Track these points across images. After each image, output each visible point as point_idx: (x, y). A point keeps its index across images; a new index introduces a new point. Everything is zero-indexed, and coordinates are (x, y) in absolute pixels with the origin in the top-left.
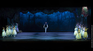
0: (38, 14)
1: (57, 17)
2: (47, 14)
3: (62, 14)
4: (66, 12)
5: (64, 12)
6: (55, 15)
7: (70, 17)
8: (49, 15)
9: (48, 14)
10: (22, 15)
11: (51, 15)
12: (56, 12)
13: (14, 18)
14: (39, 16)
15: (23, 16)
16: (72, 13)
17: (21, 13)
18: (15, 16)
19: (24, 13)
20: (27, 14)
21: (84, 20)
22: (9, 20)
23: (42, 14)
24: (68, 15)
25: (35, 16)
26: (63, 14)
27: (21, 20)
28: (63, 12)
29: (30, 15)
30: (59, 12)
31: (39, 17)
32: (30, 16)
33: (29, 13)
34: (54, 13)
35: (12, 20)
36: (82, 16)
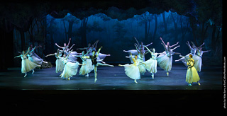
0: (93, 19)
1: (144, 25)
2: (117, 20)
3: (158, 18)
4: (167, 14)
5: (162, 12)
6: (139, 21)
7: (179, 26)
8: (122, 22)
9: (120, 20)
10: (52, 22)
11: (129, 20)
12: (140, 13)
13: (30, 30)
14: (96, 24)
15: (55, 24)
16: (183, 17)
17: (49, 17)
19: (56, 17)
20: (66, 19)
21: (216, 36)
22: (16, 36)
23: (105, 20)
24: (174, 20)
25: (85, 23)
26: (160, 18)
27: (48, 35)
28: (159, 14)
29: (71, 23)
30: (147, 13)
31: (96, 28)
32: (73, 25)
33: (70, 17)
34: (135, 16)
35: (26, 35)
36: (209, 24)
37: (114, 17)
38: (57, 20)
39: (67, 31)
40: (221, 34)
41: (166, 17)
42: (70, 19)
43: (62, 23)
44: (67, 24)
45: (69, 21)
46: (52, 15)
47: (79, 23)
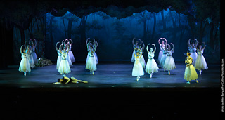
0: (92, 17)
1: (143, 23)
2: (116, 18)
3: (157, 16)
4: (166, 12)
5: (161, 10)
6: (138, 19)
7: (177, 24)
8: (121, 20)
9: (119, 18)
10: (52, 18)
11: (128, 18)
12: (138, 12)
13: (30, 28)
14: (95, 22)
15: (55, 22)
16: (182, 15)
17: (49, 15)
19: (56, 15)
20: (65, 17)
21: (214, 34)
22: (17, 34)
23: (104, 18)
24: (172, 18)
25: (84, 22)
26: (159, 16)
27: (47, 33)
28: (158, 12)
29: (71, 21)
30: (146, 11)
31: (95, 26)
32: (73, 24)
33: (69, 15)
34: (134, 14)
35: (26, 32)
36: (207, 22)
38: (57, 18)
39: (67, 29)
40: (219, 32)
41: (165, 15)
42: (71, 17)
43: (62, 21)
44: (67, 22)
45: (68, 19)
46: (52, 14)
47: (78, 22)
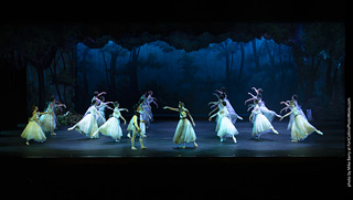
0: (148, 50)
1: (224, 59)
2: (183, 51)
3: (246, 48)
4: (260, 42)
5: (252, 39)
6: (218, 52)
7: (277, 60)
8: (192, 54)
9: (188, 51)
10: (85, 53)
11: (202, 51)
12: (218, 41)
13: (52, 66)
14: (151, 57)
15: (90, 56)
16: (283, 46)
17: (81, 46)
18: (57, 55)
19: (92, 46)
20: (106, 50)
21: (332, 74)
22: (32, 76)
23: (166, 51)
24: (269, 52)
25: (135, 56)
26: (248, 48)
27: (79, 73)
28: (247, 42)
29: (115, 55)
30: (230, 41)
31: (151, 62)
32: (118, 59)
33: (113, 46)
34: (211, 45)
35: (46, 73)
36: (322, 57)
37: (179, 47)
38: (94, 51)
39: (109, 67)
41: (257, 46)
42: (114, 50)
43: (101, 55)
44: (108, 56)
45: (111, 52)
46: (85, 44)
47: (126, 56)
